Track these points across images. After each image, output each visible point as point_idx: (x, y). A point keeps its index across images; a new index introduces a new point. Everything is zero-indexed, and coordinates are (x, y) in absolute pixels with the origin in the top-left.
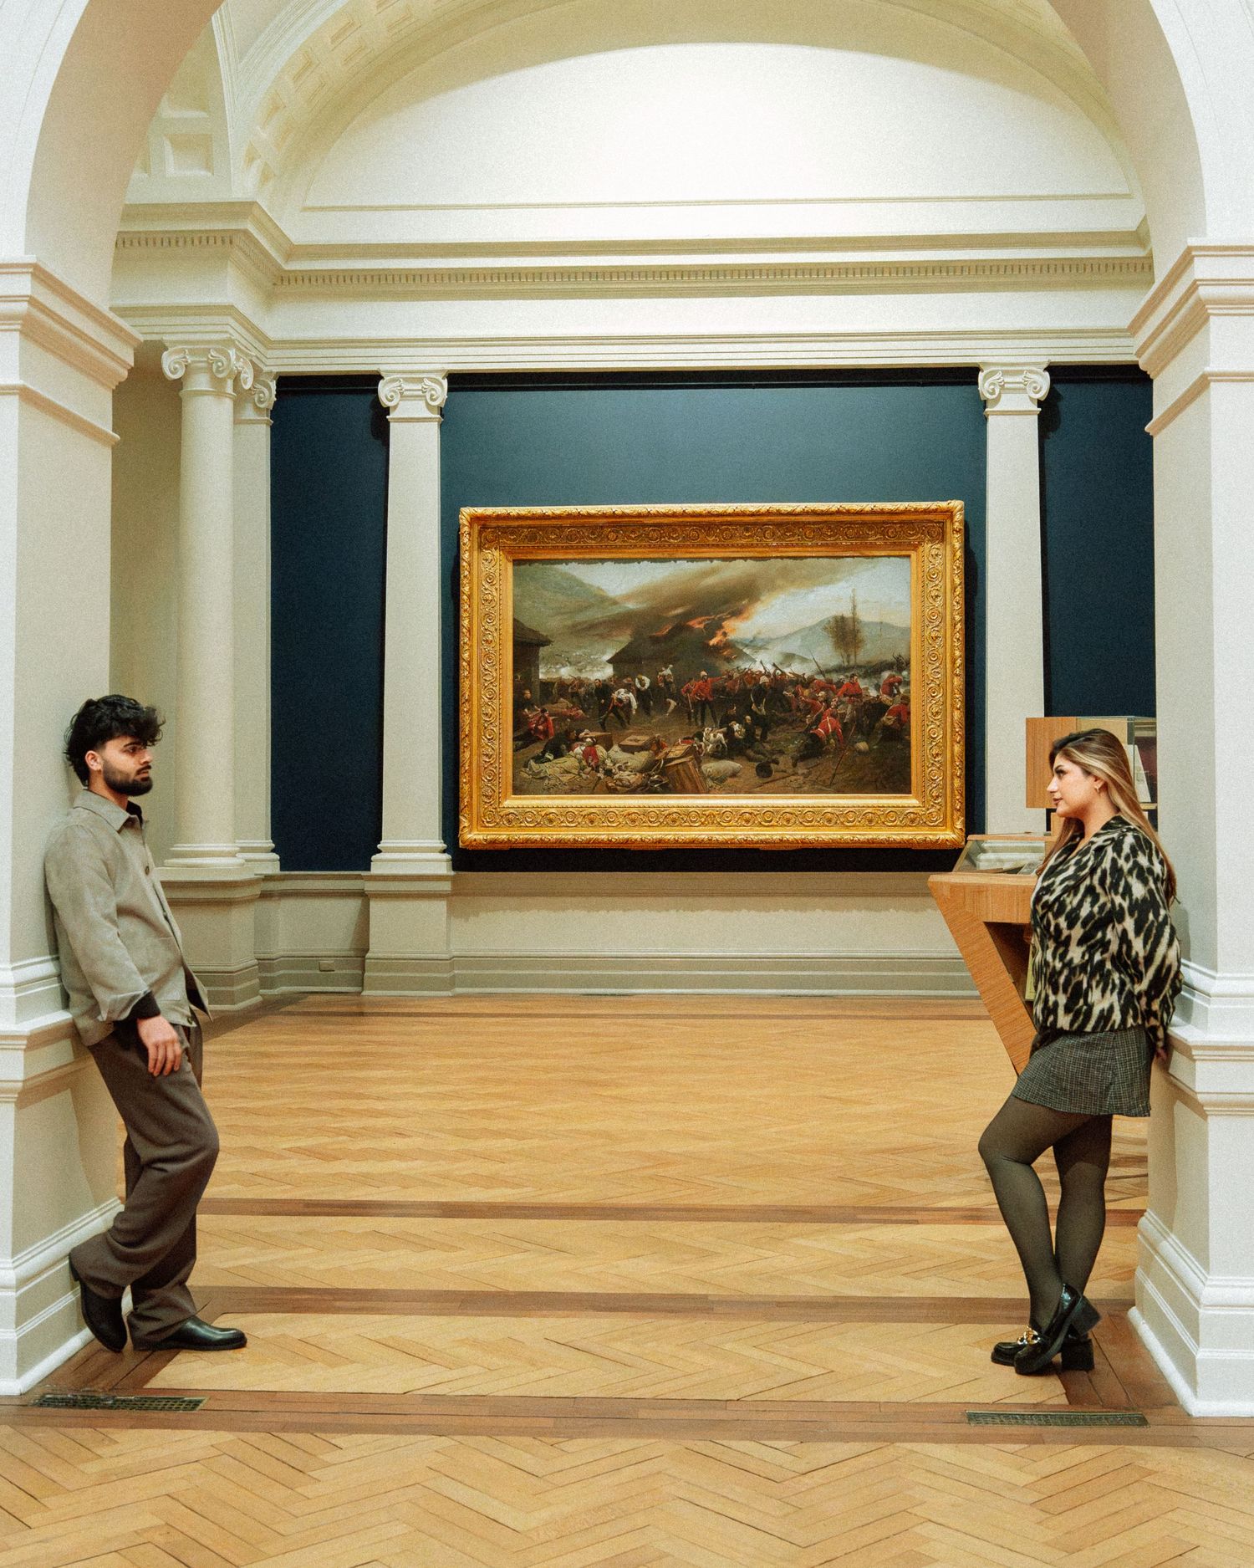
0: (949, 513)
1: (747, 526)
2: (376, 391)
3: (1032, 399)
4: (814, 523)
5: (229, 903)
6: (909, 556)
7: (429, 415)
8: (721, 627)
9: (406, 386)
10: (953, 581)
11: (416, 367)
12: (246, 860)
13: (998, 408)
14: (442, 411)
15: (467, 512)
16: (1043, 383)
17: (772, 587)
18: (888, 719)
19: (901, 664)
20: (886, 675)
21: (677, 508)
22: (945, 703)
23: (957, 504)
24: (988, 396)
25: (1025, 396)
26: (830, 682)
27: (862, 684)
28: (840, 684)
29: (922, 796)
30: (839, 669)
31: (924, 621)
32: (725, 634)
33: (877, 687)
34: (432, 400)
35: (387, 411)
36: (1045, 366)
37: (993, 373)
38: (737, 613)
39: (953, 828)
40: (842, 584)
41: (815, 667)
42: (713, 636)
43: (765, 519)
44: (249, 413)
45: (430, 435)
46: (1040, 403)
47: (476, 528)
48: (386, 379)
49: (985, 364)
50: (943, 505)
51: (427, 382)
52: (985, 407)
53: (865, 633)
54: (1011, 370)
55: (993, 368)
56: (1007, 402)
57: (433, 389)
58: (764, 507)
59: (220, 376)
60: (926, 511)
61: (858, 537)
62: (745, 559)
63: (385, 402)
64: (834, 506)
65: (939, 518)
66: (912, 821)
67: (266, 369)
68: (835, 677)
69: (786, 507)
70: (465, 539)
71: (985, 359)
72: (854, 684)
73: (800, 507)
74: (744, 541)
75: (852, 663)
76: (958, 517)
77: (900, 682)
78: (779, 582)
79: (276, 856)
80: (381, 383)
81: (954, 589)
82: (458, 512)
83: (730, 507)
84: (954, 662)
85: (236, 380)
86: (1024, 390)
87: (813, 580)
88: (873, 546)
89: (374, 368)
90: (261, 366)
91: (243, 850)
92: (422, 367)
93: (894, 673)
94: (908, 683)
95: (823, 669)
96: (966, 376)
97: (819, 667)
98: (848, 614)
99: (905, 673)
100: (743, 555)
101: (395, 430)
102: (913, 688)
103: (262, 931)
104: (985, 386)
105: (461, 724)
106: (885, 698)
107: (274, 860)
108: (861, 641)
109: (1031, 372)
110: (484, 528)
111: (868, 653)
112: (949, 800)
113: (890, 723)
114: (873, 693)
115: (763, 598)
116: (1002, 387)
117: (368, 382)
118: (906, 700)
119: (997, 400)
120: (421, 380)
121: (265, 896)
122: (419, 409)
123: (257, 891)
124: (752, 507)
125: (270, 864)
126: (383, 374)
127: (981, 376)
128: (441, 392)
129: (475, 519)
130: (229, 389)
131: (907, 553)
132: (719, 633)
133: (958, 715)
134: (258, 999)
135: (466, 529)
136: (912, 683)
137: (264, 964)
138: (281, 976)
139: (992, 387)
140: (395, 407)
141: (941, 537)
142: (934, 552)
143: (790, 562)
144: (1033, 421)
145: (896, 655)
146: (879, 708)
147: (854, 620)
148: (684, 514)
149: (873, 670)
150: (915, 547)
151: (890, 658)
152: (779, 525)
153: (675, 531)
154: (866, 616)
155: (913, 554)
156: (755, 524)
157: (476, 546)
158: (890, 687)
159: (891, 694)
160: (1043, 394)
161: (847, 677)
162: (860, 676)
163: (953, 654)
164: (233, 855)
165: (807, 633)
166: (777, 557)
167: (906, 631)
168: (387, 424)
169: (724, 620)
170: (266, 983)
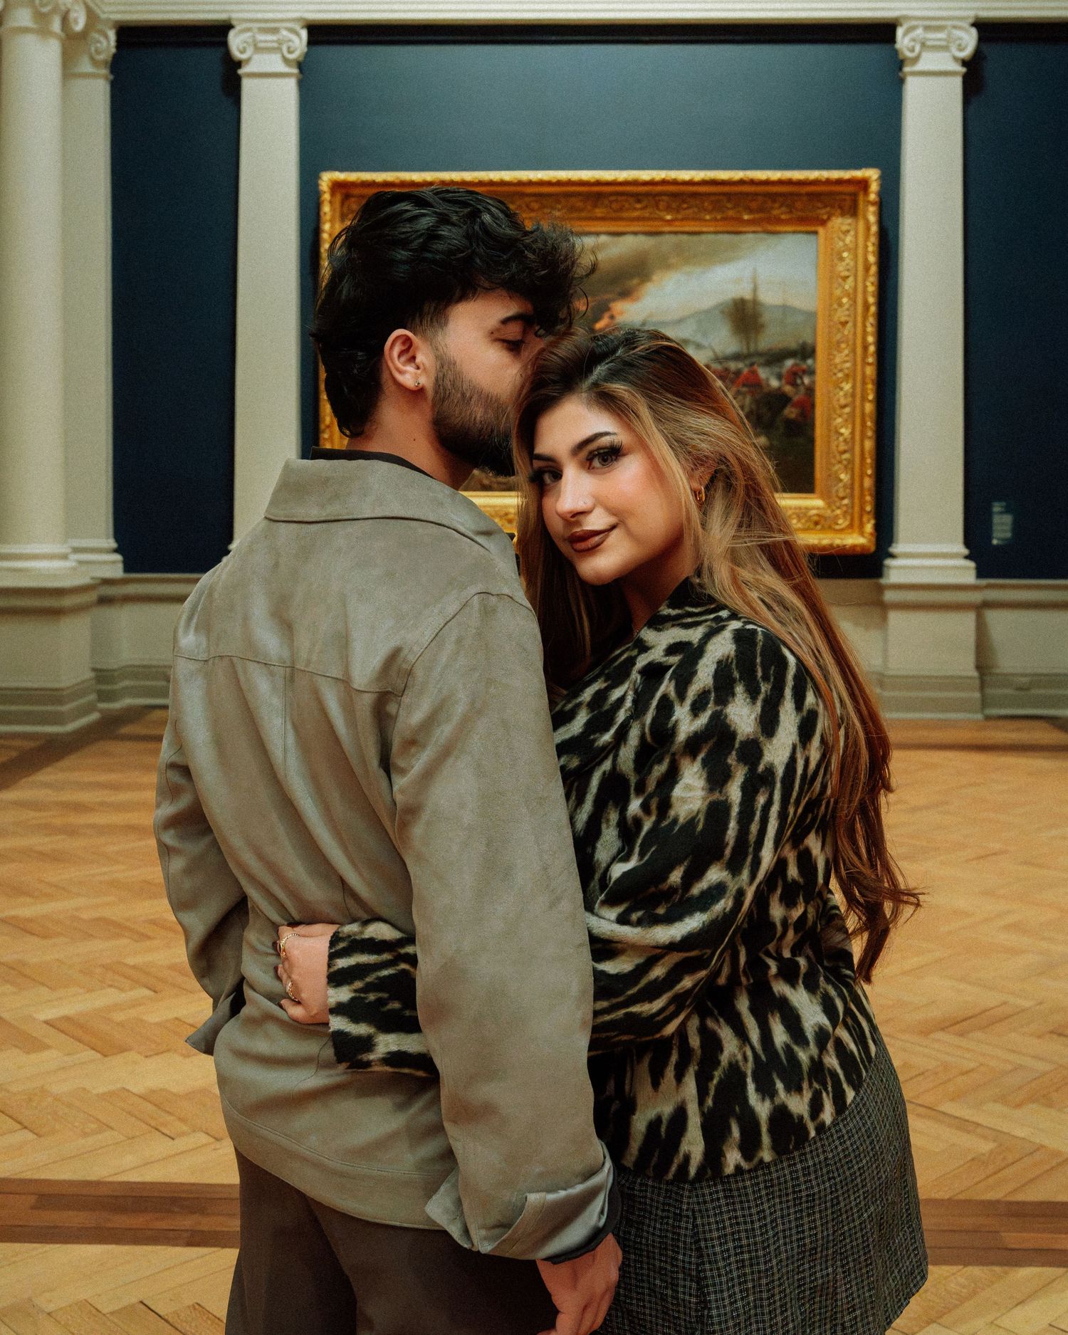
0: (864, 184)
1: (638, 197)
2: (225, 44)
3: (955, 59)
4: (715, 194)
5: (57, 613)
6: (816, 233)
7: (283, 68)
8: (608, 309)
9: (261, 37)
10: (866, 260)
11: (270, 16)
12: (81, 562)
13: (920, 67)
14: (300, 65)
15: (327, 178)
16: (969, 41)
17: (666, 265)
18: (790, 412)
19: (806, 352)
20: (789, 363)
21: (563, 175)
22: (853, 395)
23: (872, 174)
24: (909, 54)
25: (947, 54)
26: (727, 370)
27: (763, 373)
28: (738, 373)
29: (826, 496)
30: (737, 357)
31: (832, 302)
32: (612, 317)
33: (779, 377)
34: (290, 52)
35: (239, 64)
36: (971, 21)
37: (913, 28)
38: (626, 294)
39: (862, 534)
40: (741, 264)
41: (710, 354)
42: (597, 319)
43: (659, 188)
44: (86, 66)
45: (287, 92)
46: (964, 63)
47: (338, 198)
48: (238, 28)
49: (907, 18)
50: (858, 174)
51: (285, 33)
52: (900, 69)
53: (766, 317)
54: (932, 25)
55: (914, 23)
56: (929, 62)
57: (290, 41)
58: (659, 175)
59: (45, 10)
60: (839, 182)
61: (761, 210)
62: (635, 233)
63: (237, 54)
64: (737, 175)
65: (850, 189)
66: (816, 523)
67: (103, 16)
68: (733, 366)
69: (685, 175)
70: (326, 208)
71: (904, 13)
72: (754, 373)
73: (698, 175)
74: (636, 214)
75: (752, 349)
76: (874, 187)
77: (804, 372)
78: (673, 261)
79: (118, 557)
80: (232, 34)
81: (867, 269)
82: (318, 177)
83: (623, 175)
84: (865, 348)
85: (65, 20)
86: (945, 48)
87: (712, 257)
88: (779, 221)
89: (223, 16)
90: (98, 11)
91: (76, 550)
92: (279, 16)
93: (798, 361)
94: (811, 372)
95: (720, 354)
96: (882, 32)
97: (714, 352)
98: (748, 296)
99: (810, 362)
100: (632, 229)
101: (247, 86)
102: (819, 378)
103: (100, 642)
104: (903, 41)
105: (322, 414)
106: (788, 389)
107: (114, 562)
108: (762, 326)
109: (955, 27)
110: (347, 197)
111: (769, 340)
112: (857, 501)
113: (793, 416)
114: (774, 383)
115: (655, 278)
116: (923, 45)
117: (217, 32)
118: (810, 391)
119: (916, 60)
120: (275, 31)
121: (104, 601)
122: (274, 63)
123: (92, 597)
124: (645, 175)
125: (112, 567)
126: (234, 23)
127: (900, 32)
128: (299, 42)
129: (337, 186)
130: (56, 26)
131: (813, 229)
132: (606, 315)
133: (869, 408)
134: (94, 716)
135: (327, 196)
136: (818, 371)
137: (102, 676)
138: (124, 688)
139: (912, 44)
140: (248, 60)
141: (852, 210)
142: (845, 228)
143: (685, 237)
144: (957, 83)
145: (801, 341)
146: (780, 399)
147: (755, 302)
148: (570, 183)
149: (774, 358)
150: (823, 223)
151: (793, 345)
152: (674, 195)
153: (559, 202)
154: (769, 297)
155: (821, 230)
156: (647, 195)
157: (338, 214)
158: (793, 378)
159: (794, 384)
160: (967, 52)
161: (746, 365)
162: (760, 365)
163: (864, 339)
164: (64, 557)
165: (702, 317)
166: (670, 233)
167: (811, 316)
168: (238, 79)
169: (614, 300)
170: (105, 696)
